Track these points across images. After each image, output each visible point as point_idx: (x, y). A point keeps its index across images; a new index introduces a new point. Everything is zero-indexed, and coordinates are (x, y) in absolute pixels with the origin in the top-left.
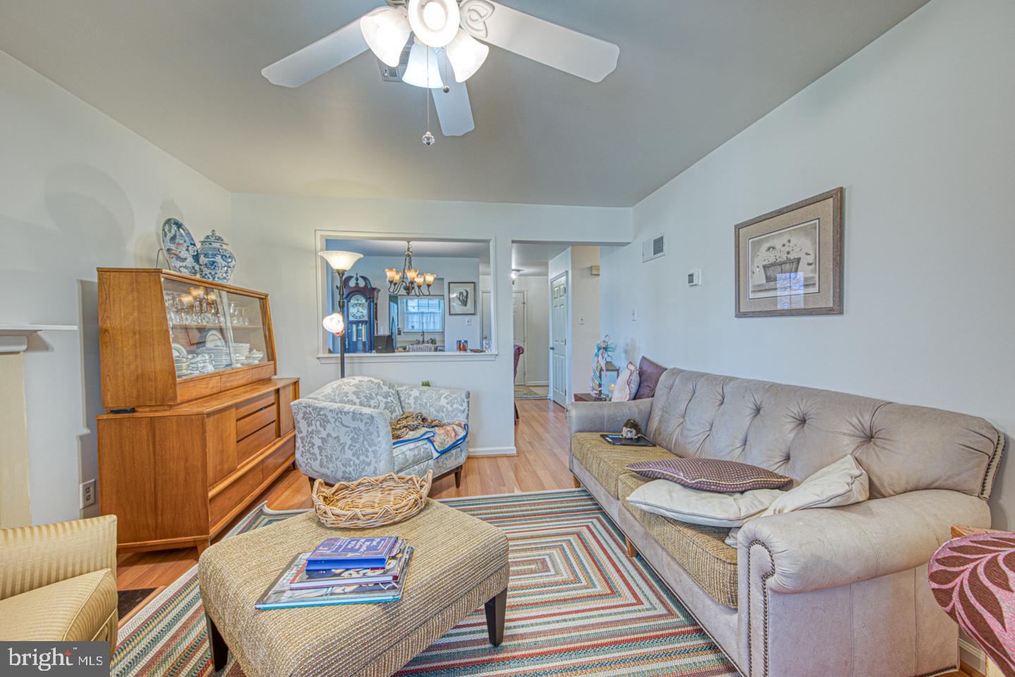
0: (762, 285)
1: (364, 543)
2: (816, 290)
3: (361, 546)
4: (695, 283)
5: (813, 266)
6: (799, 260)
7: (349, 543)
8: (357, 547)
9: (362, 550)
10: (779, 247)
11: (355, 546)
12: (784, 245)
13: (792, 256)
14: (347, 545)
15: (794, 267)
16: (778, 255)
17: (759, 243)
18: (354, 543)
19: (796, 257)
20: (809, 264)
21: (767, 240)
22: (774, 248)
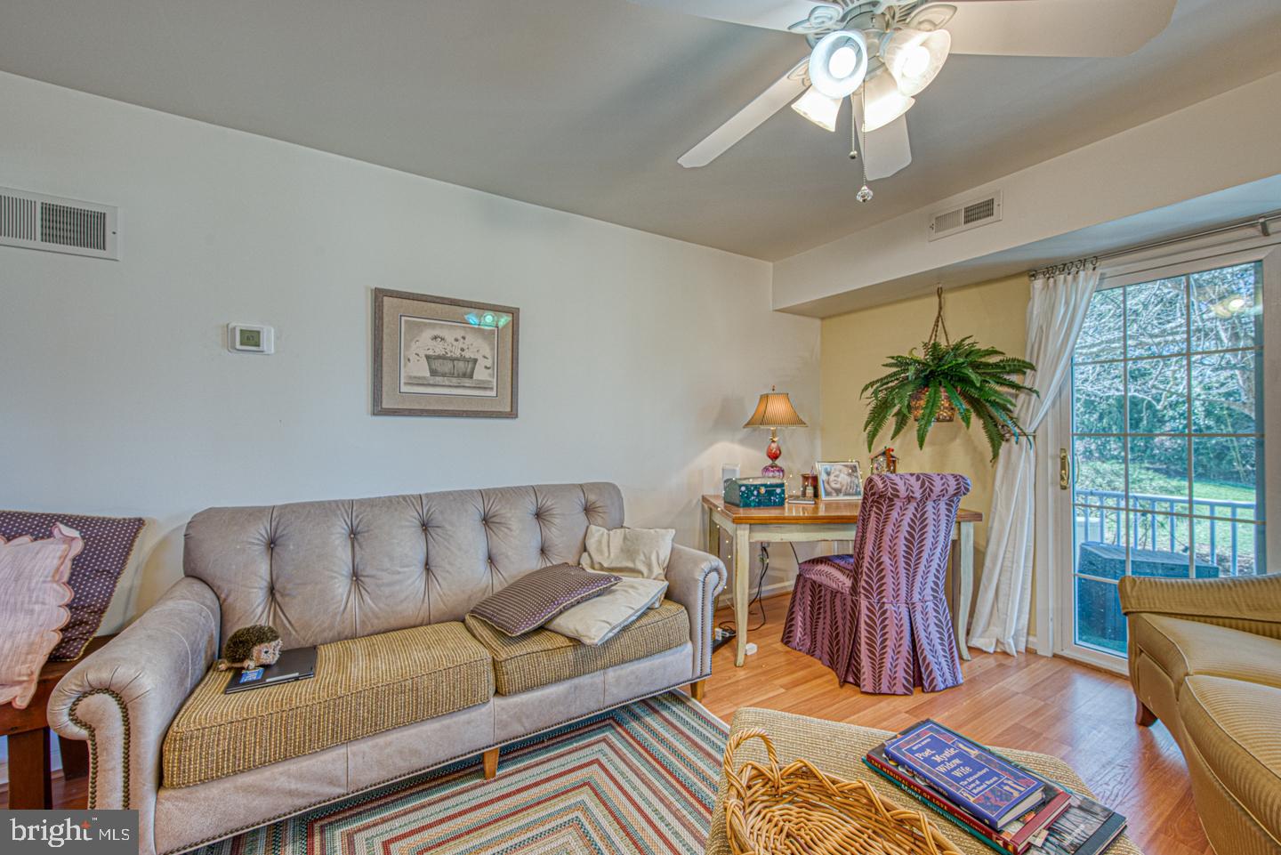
0: (424, 378)
1: (943, 762)
2: (494, 394)
3: (950, 760)
4: (261, 349)
5: (490, 371)
6: (475, 361)
7: (964, 777)
8: (957, 761)
9: (953, 752)
10: (450, 338)
11: (959, 766)
12: (456, 340)
13: (467, 354)
14: (970, 775)
15: (470, 366)
16: (449, 348)
17: (421, 327)
18: (957, 773)
19: (472, 357)
20: (486, 367)
21: (433, 326)
22: (442, 339)
